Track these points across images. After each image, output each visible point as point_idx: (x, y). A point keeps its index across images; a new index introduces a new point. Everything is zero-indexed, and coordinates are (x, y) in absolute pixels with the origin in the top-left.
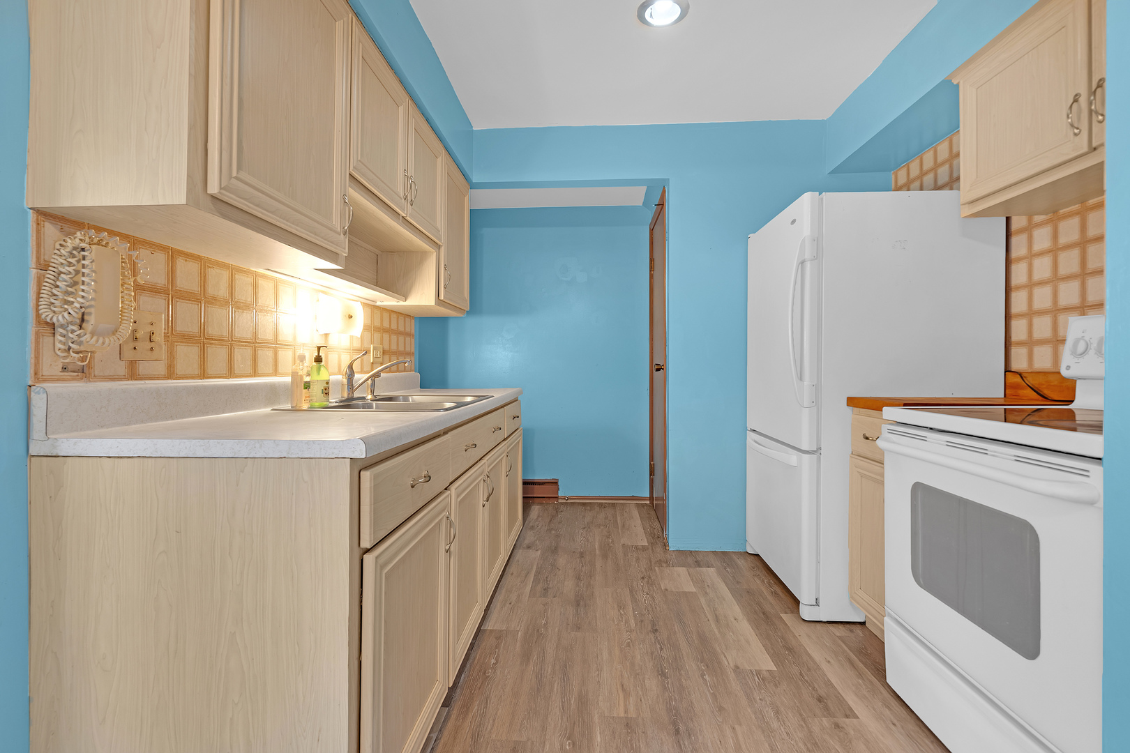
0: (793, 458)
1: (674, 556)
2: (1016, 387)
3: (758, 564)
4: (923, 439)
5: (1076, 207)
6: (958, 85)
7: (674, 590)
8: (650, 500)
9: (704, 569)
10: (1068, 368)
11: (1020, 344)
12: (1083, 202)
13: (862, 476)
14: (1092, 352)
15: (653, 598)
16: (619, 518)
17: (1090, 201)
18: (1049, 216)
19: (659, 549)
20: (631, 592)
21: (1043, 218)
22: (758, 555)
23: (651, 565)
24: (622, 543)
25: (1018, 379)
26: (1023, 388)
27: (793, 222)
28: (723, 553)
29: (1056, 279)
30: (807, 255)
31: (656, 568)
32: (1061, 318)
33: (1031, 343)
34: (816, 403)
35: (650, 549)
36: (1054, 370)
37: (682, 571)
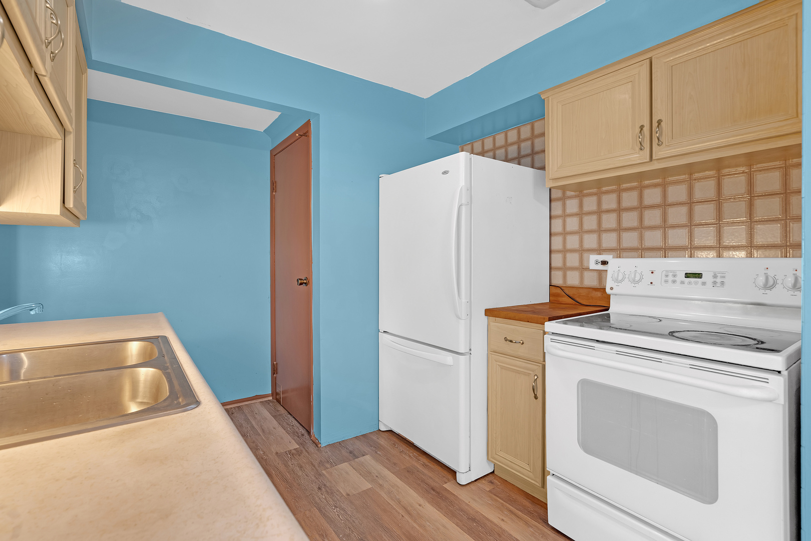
0: (449, 358)
1: (330, 453)
2: (558, 295)
3: (395, 439)
4: (592, 348)
5: (594, 190)
6: (544, 100)
7: (355, 493)
8: (272, 396)
9: (362, 459)
10: (612, 289)
11: (558, 269)
12: (599, 188)
13: (502, 368)
14: (626, 280)
15: (344, 510)
16: (254, 423)
17: (603, 188)
18: (577, 193)
19: (312, 448)
20: (320, 511)
21: (573, 193)
22: (391, 431)
23: (317, 470)
24: (275, 452)
25: (559, 291)
26: (563, 296)
27: (445, 173)
28: (364, 436)
29: (581, 232)
30: (463, 202)
31: (324, 472)
32: (585, 255)
33: (565, 269)
34: (470, 315)
35: (304, 451)
36: (581, 286)
37: (345, 466)
